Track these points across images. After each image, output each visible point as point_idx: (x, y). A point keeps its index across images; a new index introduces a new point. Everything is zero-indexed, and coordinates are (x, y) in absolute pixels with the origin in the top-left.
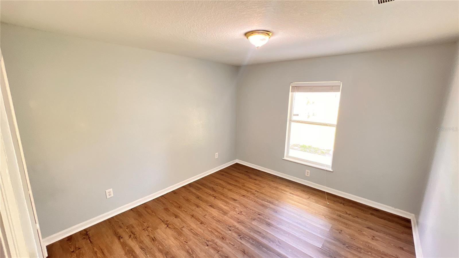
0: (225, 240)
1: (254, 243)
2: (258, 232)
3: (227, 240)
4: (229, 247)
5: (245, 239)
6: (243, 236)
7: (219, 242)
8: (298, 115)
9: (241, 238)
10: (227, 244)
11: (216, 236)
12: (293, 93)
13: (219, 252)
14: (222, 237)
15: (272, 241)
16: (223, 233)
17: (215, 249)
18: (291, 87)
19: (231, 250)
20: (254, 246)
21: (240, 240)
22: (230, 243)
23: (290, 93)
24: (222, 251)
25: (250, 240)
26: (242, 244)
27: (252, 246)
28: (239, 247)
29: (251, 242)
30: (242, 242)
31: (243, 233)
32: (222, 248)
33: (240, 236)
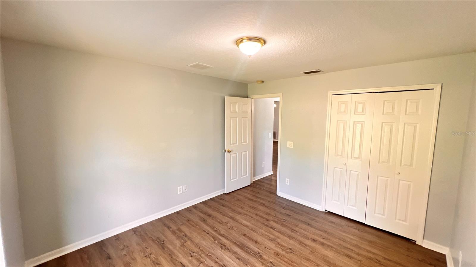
0: (274, 253)
1: (247, 249)
2: (239, 259)
3: (273, 252)
4: (270, 247)
5: (255, 252)
6: (257, 255)
7: (280, 251)
9: (259, 254)
10: (272, 249)
11: (285, 257)
13: (278, 243)
14: (279, 256)
15: (228, 249)
16: (279, 260)
17: (282, 246)
19: (268, 244)
20: (246, 246)
21: (259, 251)
22: (270, 250)
24: (275, 244)
25: (250, 251)
26: (257, 248)
27: (249, 246)
28: (261, 246)
29: (248, 250)
30: (257, 249)
31: (257, 258)
32: (276, 246)
33: (261, 256)
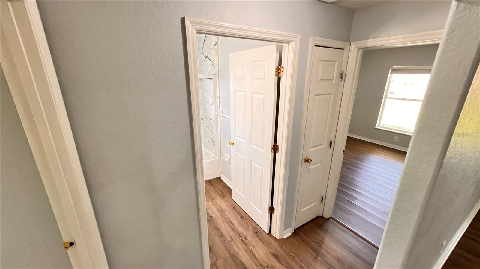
8: (393, 93)
12: (391, 75)
18: (390, 70)
23: (389, 75)
